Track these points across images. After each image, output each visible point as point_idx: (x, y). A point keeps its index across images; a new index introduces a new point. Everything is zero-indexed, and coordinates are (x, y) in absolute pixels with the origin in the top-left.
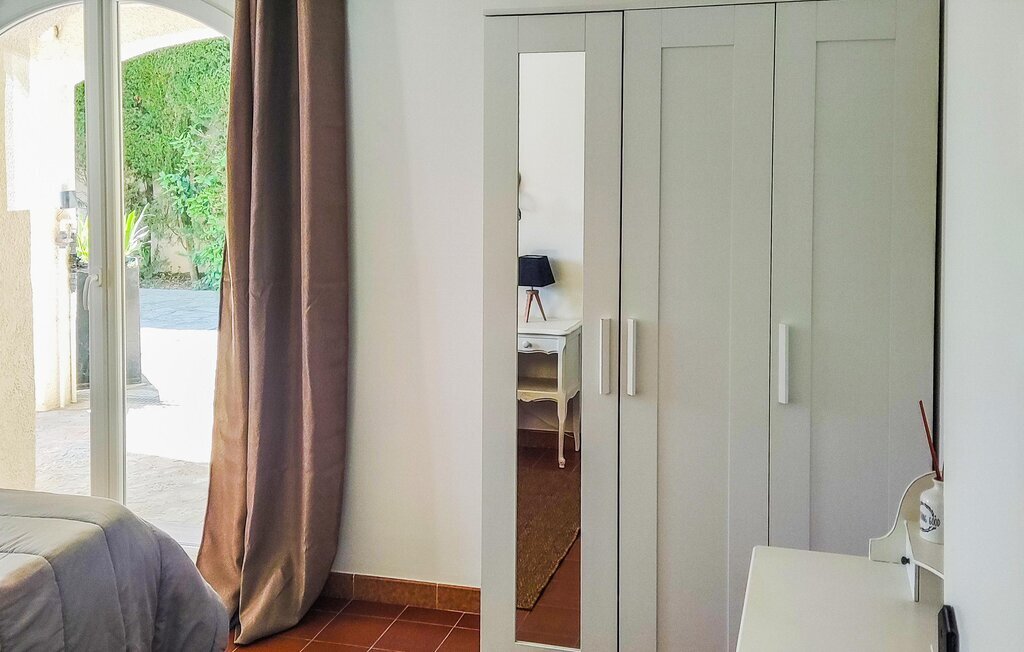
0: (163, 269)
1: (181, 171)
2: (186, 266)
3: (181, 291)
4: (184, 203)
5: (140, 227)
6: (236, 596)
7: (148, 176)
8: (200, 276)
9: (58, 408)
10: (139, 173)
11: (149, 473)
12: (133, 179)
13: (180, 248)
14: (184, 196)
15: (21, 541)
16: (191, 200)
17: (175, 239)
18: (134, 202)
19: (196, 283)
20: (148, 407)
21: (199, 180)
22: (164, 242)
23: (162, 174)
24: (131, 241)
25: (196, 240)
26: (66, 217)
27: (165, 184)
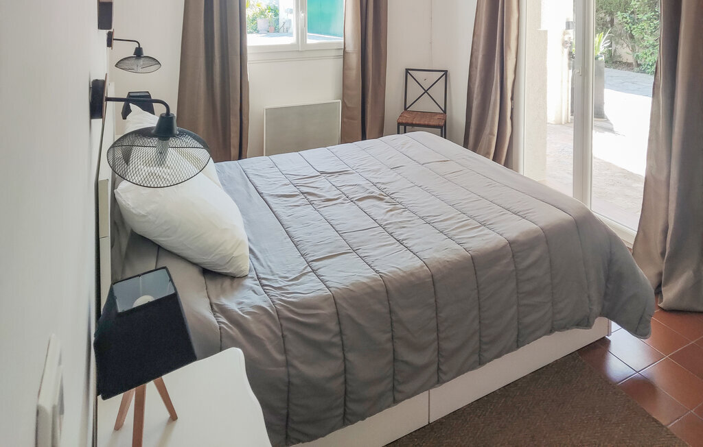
0: (619, 59)
1: (630, 12)
2: (631, 59)
3: (627, 72)
4: (630, 28)
5: (606, 39)
6: (660, 274)
7: (611, 14)
8: (639, 65)
9: (561, 124)
10: (607, 12)
11: (606, 172)
12: (603, 15)
13: (627, 50)
14: (630, 25)
15: (530, 213)
16: (635, 26)
17: (625, 45)
18: (603, 26)
19: (636, 69)
20: (607, 133)
21: (640, 16)
22: (619, 46)
23: (619, 13)
24: (601, 47)
25: (637, 48)
26: (568, 34)
27: (620, 18)
